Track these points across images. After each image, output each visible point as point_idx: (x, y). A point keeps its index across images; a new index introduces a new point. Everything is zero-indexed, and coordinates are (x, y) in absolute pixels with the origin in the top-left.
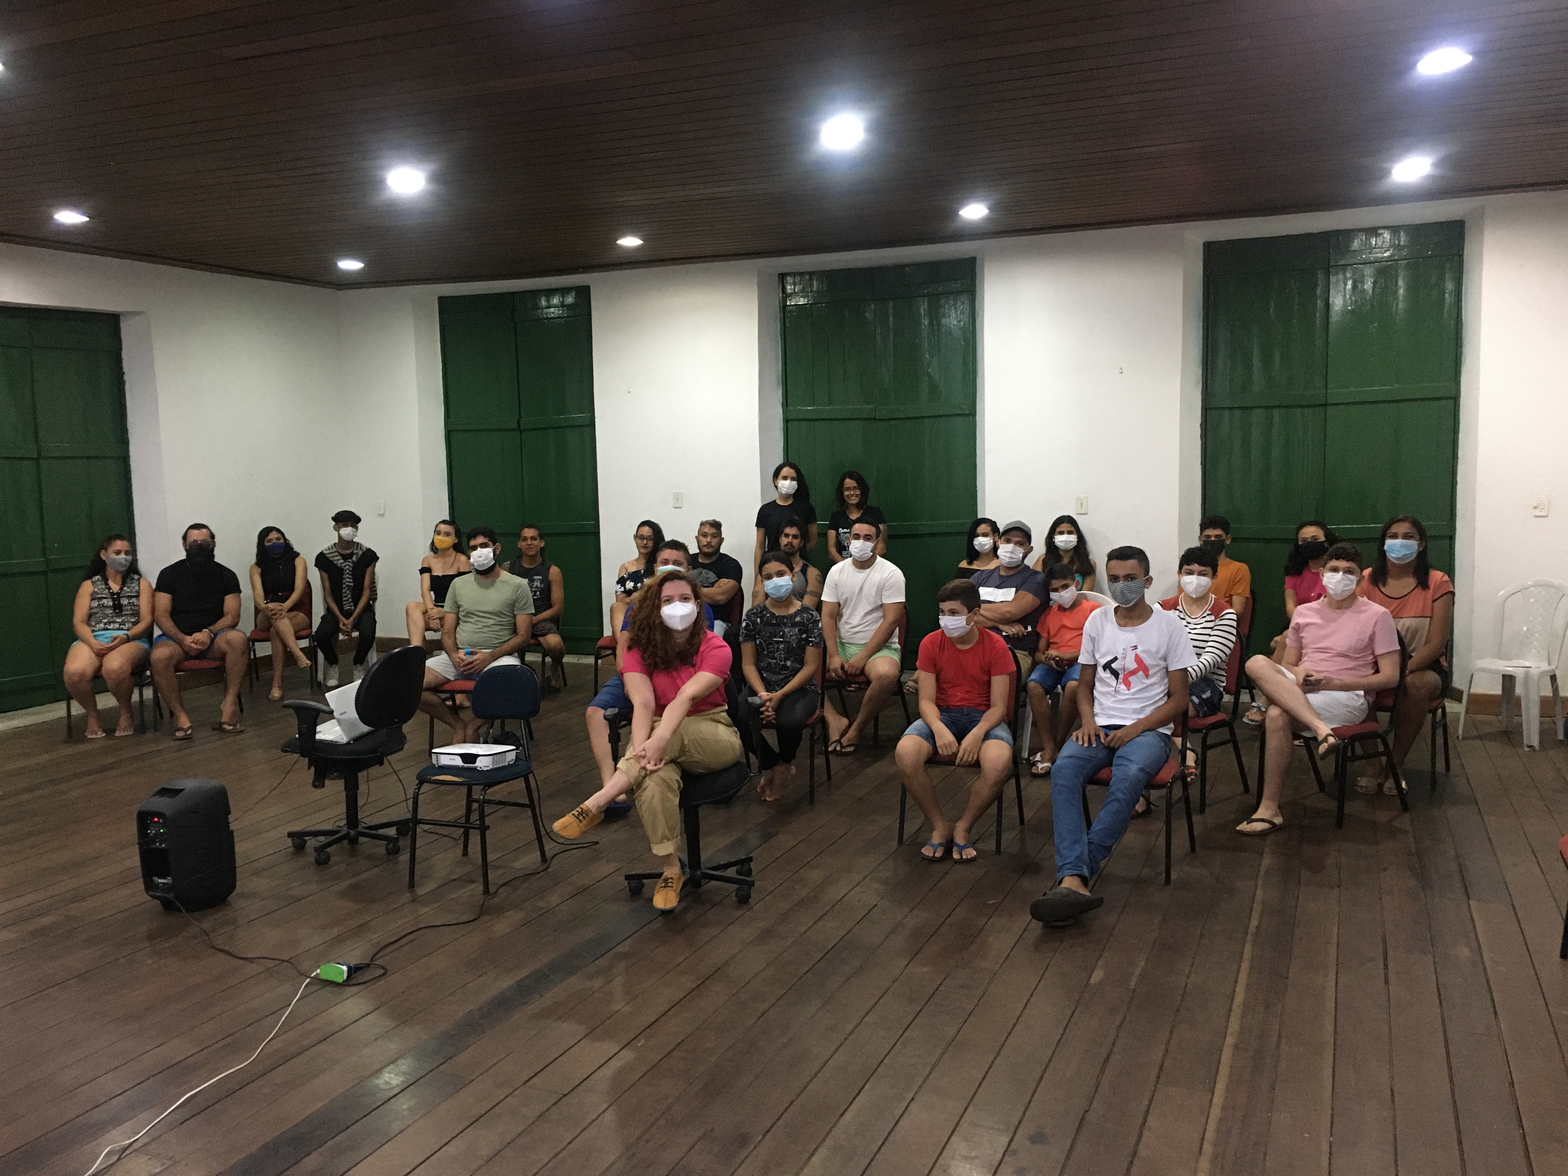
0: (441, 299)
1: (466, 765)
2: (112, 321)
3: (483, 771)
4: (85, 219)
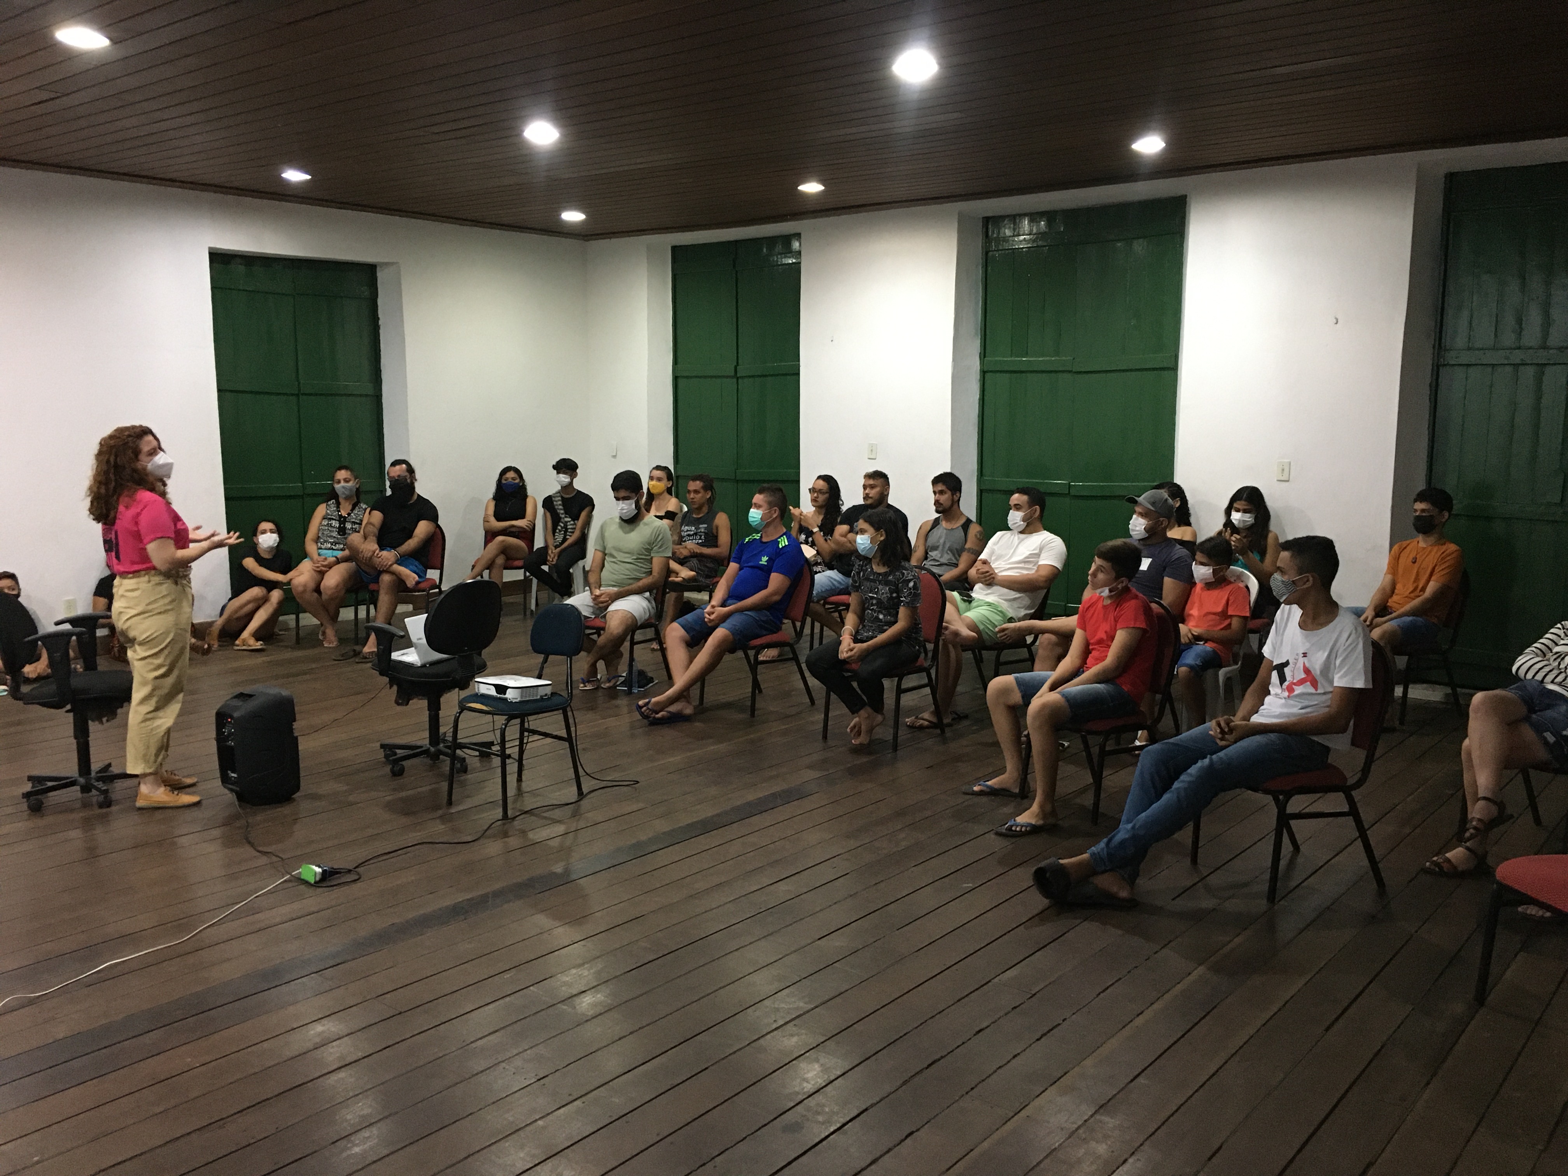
0: (674, 249)
1: (499, 695)
2: (370, 270)
3: (511, 702)
4: (308, 177)
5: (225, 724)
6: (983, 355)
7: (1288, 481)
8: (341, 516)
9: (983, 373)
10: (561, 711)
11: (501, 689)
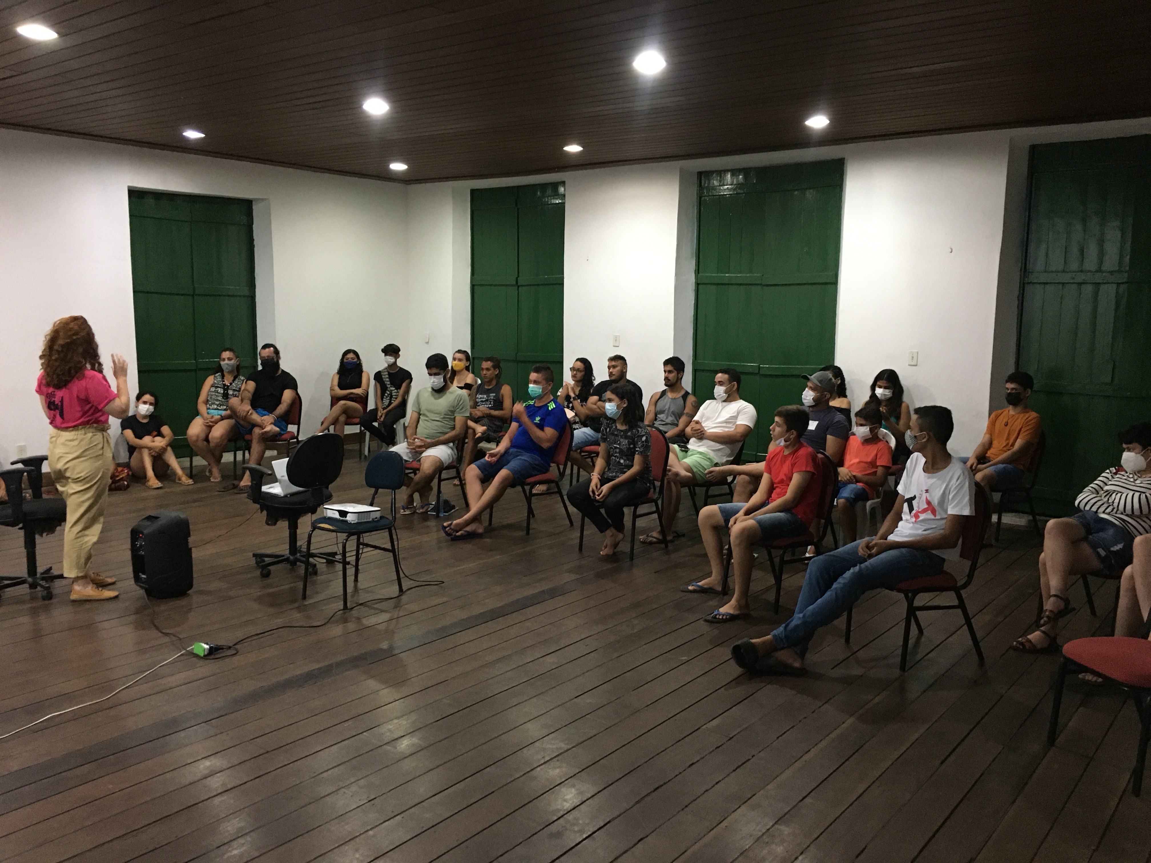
0: (473, 192)
1: (341, 518)
2: (247, 205)
3: (351, 523)
4: (203, 135)
5: (138, 538)
6: (697, 271)
7: (916, 365)
8: (225, 385)
9: (698, 284)
10: (387, 530)
11: (343, 513)
